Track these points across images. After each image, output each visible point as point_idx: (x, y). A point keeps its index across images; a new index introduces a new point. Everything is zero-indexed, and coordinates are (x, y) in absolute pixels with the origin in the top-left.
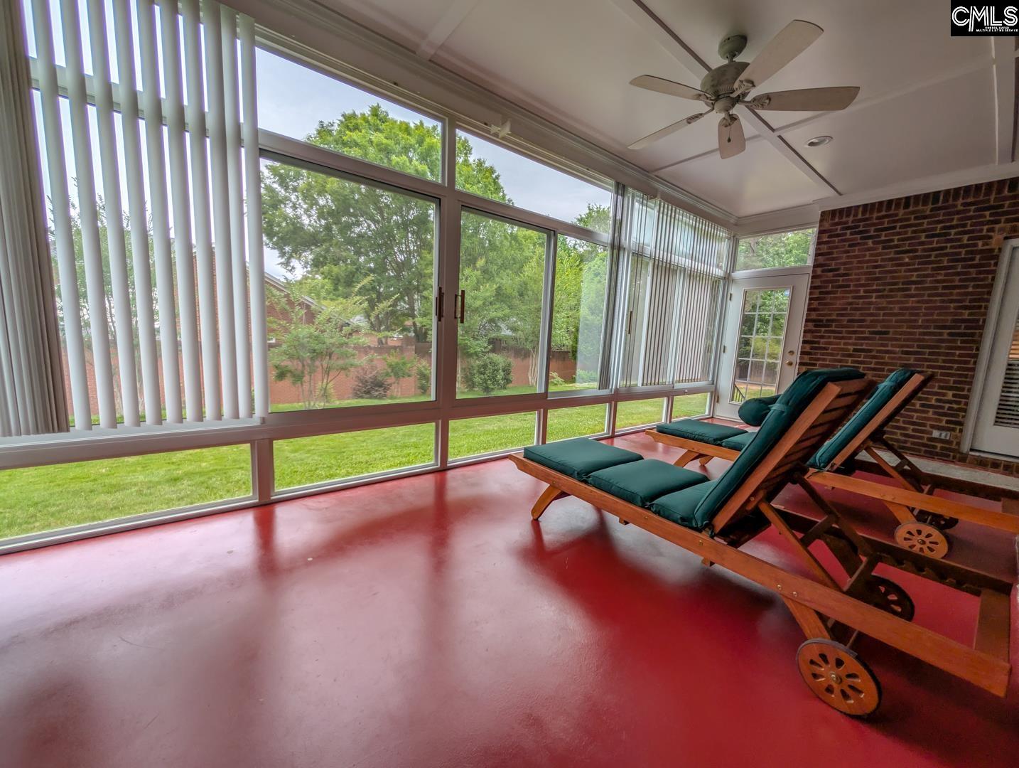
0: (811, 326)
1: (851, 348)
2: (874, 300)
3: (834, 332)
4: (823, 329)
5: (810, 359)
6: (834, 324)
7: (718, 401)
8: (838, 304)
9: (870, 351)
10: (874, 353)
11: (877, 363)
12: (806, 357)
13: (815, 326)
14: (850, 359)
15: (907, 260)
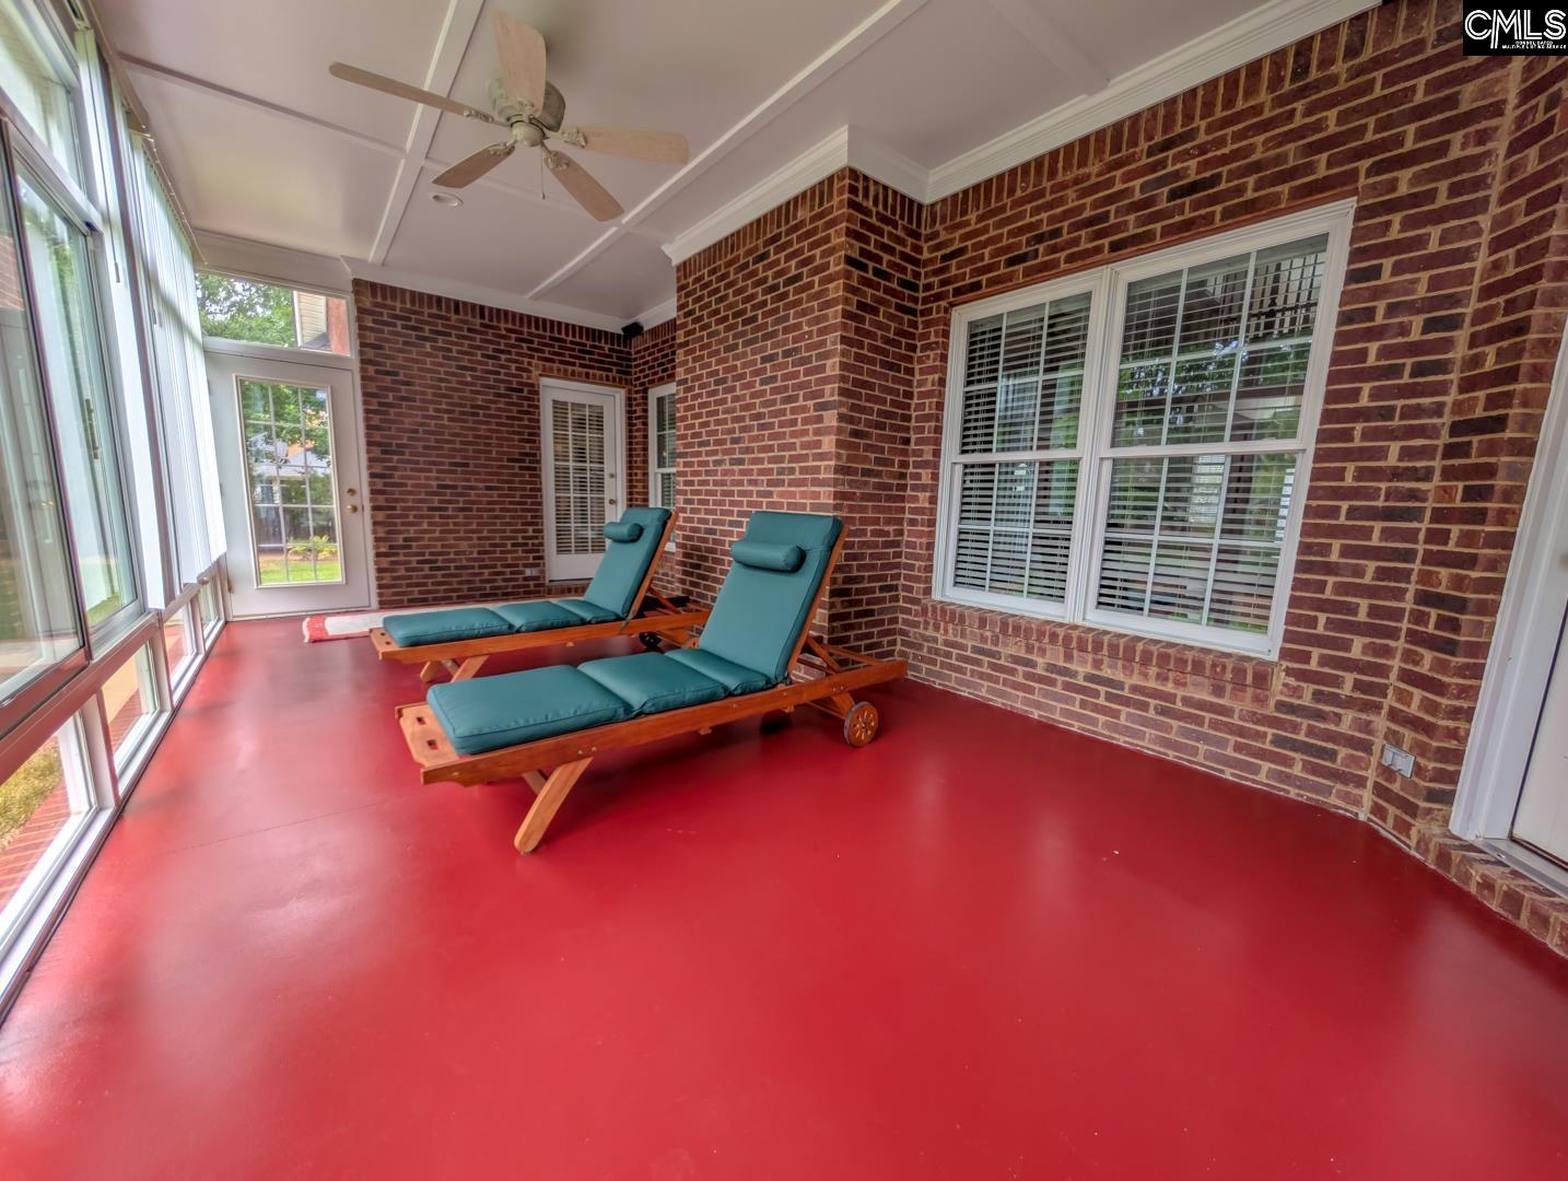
0: (377, 452)
1: (434, 483)
2: (446, 422)
3: (409, 462)
4: (396, 457)
5: (387, 500)
6: (407, 451)
7: (230, 590)
8: (407, 423)
9: (455, 487)
10: (460, 490)
11: (464, 502)
12: (380, 497)
13: (383, 452)
14: (436, 498)
15: (469, 379)
